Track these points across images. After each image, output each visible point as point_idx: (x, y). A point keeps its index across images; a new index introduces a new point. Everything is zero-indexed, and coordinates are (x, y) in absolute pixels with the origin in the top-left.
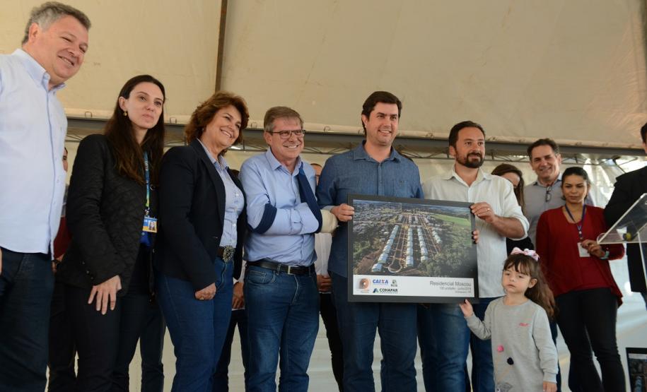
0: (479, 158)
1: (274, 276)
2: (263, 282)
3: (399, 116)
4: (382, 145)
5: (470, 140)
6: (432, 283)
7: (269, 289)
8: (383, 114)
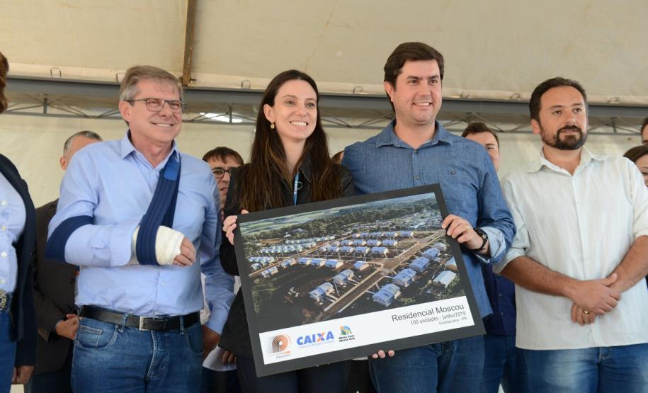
0: (577, 135)
1: (116, 333)
2: (97, 344)
3: (442, 77)
4: (420, 124)
5: (560, 106)
6: (394, 318)
7: (105, 356)
8: (416, 78)
